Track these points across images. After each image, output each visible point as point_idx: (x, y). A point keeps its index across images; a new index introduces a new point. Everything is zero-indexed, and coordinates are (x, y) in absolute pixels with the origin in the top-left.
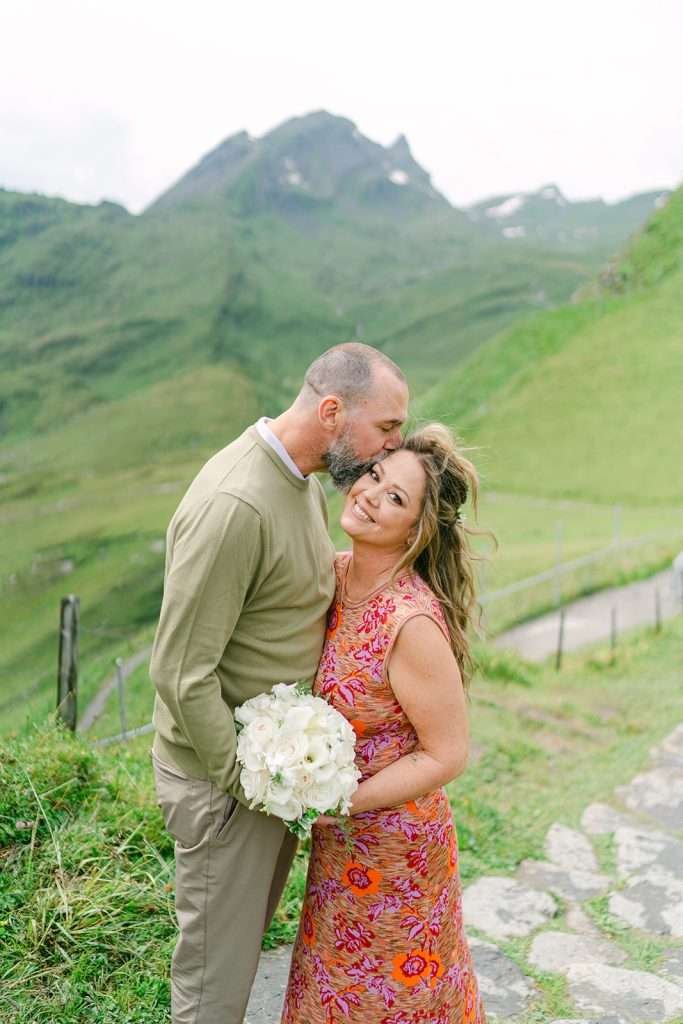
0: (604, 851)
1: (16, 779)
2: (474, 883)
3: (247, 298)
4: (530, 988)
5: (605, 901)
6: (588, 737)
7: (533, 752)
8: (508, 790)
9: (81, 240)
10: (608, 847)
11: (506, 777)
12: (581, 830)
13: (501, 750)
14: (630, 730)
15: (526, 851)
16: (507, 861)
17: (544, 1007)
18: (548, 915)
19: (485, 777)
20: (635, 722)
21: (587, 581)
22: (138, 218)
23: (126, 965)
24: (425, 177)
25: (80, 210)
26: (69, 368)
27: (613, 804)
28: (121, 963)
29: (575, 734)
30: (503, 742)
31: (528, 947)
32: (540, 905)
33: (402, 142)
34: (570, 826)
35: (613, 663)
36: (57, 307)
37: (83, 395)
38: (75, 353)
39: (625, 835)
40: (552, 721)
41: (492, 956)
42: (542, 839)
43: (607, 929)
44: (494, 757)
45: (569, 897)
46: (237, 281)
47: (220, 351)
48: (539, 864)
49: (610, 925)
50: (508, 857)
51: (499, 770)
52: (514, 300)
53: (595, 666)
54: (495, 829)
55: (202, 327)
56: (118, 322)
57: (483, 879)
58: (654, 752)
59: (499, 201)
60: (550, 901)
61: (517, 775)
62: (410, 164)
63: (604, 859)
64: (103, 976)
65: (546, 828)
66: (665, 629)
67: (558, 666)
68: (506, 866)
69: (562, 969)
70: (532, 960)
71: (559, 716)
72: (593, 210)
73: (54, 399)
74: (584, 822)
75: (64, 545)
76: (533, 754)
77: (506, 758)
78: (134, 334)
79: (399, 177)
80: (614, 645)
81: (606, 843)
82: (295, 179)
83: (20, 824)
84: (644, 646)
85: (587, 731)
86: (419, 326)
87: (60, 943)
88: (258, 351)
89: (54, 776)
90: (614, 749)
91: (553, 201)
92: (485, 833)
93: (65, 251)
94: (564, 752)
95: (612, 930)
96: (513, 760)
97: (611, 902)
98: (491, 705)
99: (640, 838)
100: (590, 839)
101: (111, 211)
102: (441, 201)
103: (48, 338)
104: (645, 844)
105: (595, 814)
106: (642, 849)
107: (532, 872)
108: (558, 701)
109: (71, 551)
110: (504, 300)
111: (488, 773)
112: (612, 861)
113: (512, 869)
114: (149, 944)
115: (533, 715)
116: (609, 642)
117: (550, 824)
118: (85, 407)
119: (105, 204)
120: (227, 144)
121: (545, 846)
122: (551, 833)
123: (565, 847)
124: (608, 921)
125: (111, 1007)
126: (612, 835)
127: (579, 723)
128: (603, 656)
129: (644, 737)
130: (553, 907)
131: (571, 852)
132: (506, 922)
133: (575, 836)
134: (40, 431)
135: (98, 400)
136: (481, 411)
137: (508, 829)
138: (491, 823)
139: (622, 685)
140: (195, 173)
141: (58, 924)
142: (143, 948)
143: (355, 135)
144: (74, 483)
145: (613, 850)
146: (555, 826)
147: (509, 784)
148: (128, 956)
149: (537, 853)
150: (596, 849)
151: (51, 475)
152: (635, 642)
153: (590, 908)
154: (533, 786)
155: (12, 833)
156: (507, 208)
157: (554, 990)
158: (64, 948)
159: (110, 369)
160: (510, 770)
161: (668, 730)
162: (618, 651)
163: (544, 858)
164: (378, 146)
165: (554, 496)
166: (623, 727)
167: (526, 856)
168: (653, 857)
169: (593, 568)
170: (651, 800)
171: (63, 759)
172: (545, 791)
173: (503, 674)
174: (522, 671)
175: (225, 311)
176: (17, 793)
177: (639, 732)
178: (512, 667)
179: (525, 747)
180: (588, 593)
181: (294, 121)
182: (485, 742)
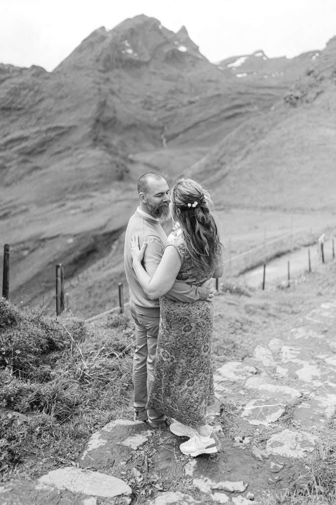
0: (277, 355)
1: (60, 328)
2: (225, 364)
3: (108, 114)
4: (245, 392)
5: (275, 369)
6: (274, 316)
7: (250, 322)
8: (240, 336)
9: (23, 86)
10: (279, 353)
11: (239, 331)
12: (268, 348)
13: (237, 321)
14: (293, 312)
15: (245, 354)
16: (239, 358)
17: (250, 397)
18: (253, 374)
19: (231, 331)
20: (294, 309)
21: (279, 249)
22: (51, 73)
23: (108, 384)
24: (196, 49)
25: (21, 71)
26: (21, 153)
27: (282, 339)
28: (107, 383)
29: (269, 315)
30: (238, 318)
31: (245, 382)
32: (250, 371)
33: (184, 30)
34: (264, 347)
35: (289, 286)
36: (13, 121)
37: (29, 166)
38: (24, 144)
39: (285, 349)
40: (259, 310)
41: (231, 383)
42: (253, 351)
43: (275, 378)
44: (234, 324)
45: (261, 369)
46: (103, 105)
47: (96, 141)
48: (251, 358)
49: (276, 377)
50: (239, 356)
51: (237, 329)
52: (243, 110)
53: (280, 287)
54: (234, 347)
55: (86, 129)
56: (44, 128)
57: (229, 363)
58: (301, 320)
59: (234, 59)
60: (254, 369)
61: (244, 331)
62: (188, 42)
63: (276, 357)
64: (102, 387)
65: (254, 348)
66: (313, 270)
67: (263, 288)
68: (238, 360)
69: (257, 387)
70: (246, 385)
71: (263, 309)
72: (281, 62)
73: (14, 169)
74: (269, 345)
75: (23, 242)
76: (251, 323)
77: (239, 324)
78: (52, 134)
79: (183, 49)
80: (289, 278)
81: (278, 352)
82: (130, 51)
83: (65, 342)
84: (304, 278)
85: (275, 314)
86: (196, 125)
87: (86, 378)
88: (115, 141)
89: (72, 328)
90: (285, 320)
91: (261, 58)
92: (230, 349)
93: (15, 92)
94: (264, 322)
95: (277, 378)
96: (242, 325)
97: (277, 369)
98: (234, 304)
99: (291, 350)
100: (271, 351)
101: (38, 71)
102: (205, 60)
103: (9, 137)
104: (293, 352)
105: (274, 343)
106: (292, 354)
107: (248, 361)
108: (261, 302)
109: (27, 245)
110: (237, 111)
111: (232, 330)
112: (280, 358)
113: (240, 360)
114: (115, 378)
115: (252, 308)
116: (287, 278)
117: (256, 346)
118: (30, 172)
119: (34, 67)
120: (94, 34)
121: (254, 353)
122: (256, 349)
123: (261, 354)
124: (276, 375)
125: (106, 395)
126: (280, 349)
127: (272, 311)
128: (284, 283)
129: (298, 315)
130: (255, 371)
131: (264, 355)
132: (237, 375)
133: (266, 350)
134: (8, 185)
135: (36, 168)
136: (228, 168)
137: (239, 347)
138: (233, 345)
139: (291, 294)
140: (79, 50)
141: (85, 372)
142: (113, 379)
143: (160, 27)
144: (26, 211)
145: (280, 354)
146: (258, 346)
147: (240, 334)
148: (109, 381)
149: (250, 355)
150: (273, 354)
151: (15, 207)
152: (300, 276)
153: (269, 372)
154: (250, 334)
155: (62, 345)
156: (238, 63)
157: (253, 393)
158: (87, 379)
159: (42, 152)
160: (241, 328)
161: (308, 312)
162: (291, 281)
163: (252, 357)
164: (172, 32)
165: (264, 209)
166: (290, 312)
167: (246, 356)
168: (295, 356)
169: (282, 243)
170: (297, 336)
171: (74, 322)
172: (255, 335)
173: (239, 292)
174: (247, 291)
175: (98, 121)
176: (62, 332)
177: (296, 313)
178: (243, 289)
179: (247, 320)
180: (278, 256)
181: (128, 20)
182: (231, 318)
